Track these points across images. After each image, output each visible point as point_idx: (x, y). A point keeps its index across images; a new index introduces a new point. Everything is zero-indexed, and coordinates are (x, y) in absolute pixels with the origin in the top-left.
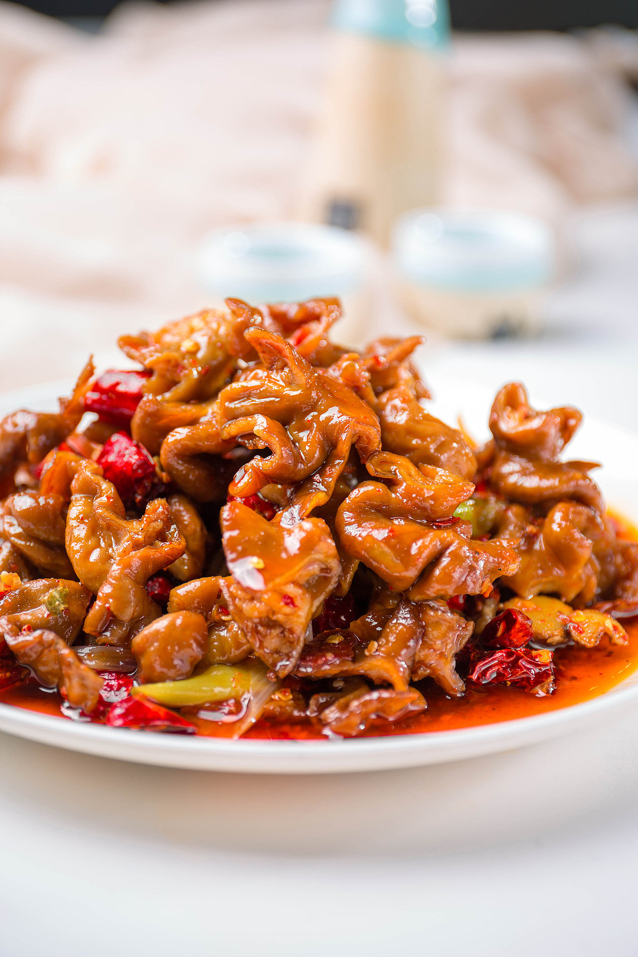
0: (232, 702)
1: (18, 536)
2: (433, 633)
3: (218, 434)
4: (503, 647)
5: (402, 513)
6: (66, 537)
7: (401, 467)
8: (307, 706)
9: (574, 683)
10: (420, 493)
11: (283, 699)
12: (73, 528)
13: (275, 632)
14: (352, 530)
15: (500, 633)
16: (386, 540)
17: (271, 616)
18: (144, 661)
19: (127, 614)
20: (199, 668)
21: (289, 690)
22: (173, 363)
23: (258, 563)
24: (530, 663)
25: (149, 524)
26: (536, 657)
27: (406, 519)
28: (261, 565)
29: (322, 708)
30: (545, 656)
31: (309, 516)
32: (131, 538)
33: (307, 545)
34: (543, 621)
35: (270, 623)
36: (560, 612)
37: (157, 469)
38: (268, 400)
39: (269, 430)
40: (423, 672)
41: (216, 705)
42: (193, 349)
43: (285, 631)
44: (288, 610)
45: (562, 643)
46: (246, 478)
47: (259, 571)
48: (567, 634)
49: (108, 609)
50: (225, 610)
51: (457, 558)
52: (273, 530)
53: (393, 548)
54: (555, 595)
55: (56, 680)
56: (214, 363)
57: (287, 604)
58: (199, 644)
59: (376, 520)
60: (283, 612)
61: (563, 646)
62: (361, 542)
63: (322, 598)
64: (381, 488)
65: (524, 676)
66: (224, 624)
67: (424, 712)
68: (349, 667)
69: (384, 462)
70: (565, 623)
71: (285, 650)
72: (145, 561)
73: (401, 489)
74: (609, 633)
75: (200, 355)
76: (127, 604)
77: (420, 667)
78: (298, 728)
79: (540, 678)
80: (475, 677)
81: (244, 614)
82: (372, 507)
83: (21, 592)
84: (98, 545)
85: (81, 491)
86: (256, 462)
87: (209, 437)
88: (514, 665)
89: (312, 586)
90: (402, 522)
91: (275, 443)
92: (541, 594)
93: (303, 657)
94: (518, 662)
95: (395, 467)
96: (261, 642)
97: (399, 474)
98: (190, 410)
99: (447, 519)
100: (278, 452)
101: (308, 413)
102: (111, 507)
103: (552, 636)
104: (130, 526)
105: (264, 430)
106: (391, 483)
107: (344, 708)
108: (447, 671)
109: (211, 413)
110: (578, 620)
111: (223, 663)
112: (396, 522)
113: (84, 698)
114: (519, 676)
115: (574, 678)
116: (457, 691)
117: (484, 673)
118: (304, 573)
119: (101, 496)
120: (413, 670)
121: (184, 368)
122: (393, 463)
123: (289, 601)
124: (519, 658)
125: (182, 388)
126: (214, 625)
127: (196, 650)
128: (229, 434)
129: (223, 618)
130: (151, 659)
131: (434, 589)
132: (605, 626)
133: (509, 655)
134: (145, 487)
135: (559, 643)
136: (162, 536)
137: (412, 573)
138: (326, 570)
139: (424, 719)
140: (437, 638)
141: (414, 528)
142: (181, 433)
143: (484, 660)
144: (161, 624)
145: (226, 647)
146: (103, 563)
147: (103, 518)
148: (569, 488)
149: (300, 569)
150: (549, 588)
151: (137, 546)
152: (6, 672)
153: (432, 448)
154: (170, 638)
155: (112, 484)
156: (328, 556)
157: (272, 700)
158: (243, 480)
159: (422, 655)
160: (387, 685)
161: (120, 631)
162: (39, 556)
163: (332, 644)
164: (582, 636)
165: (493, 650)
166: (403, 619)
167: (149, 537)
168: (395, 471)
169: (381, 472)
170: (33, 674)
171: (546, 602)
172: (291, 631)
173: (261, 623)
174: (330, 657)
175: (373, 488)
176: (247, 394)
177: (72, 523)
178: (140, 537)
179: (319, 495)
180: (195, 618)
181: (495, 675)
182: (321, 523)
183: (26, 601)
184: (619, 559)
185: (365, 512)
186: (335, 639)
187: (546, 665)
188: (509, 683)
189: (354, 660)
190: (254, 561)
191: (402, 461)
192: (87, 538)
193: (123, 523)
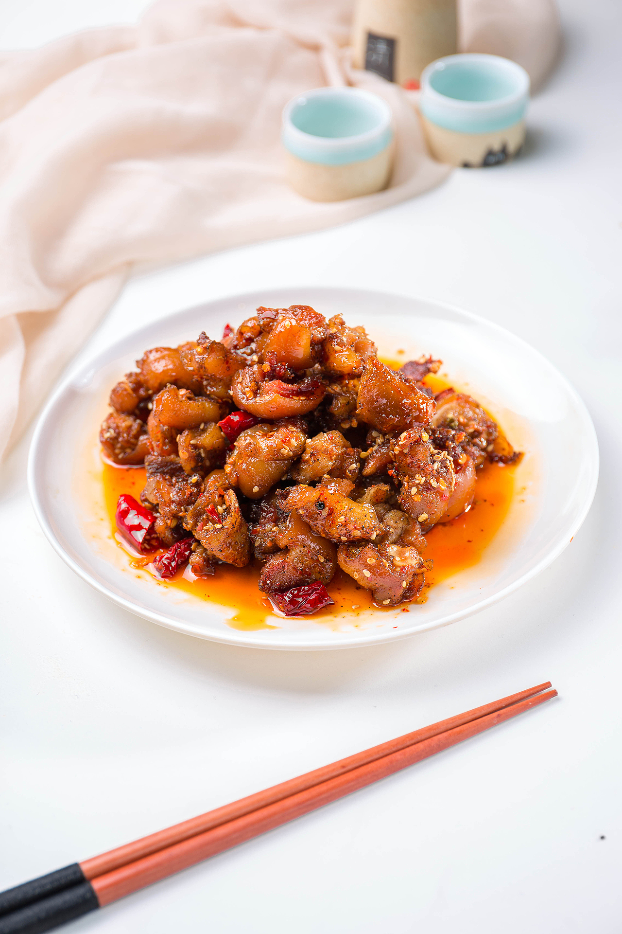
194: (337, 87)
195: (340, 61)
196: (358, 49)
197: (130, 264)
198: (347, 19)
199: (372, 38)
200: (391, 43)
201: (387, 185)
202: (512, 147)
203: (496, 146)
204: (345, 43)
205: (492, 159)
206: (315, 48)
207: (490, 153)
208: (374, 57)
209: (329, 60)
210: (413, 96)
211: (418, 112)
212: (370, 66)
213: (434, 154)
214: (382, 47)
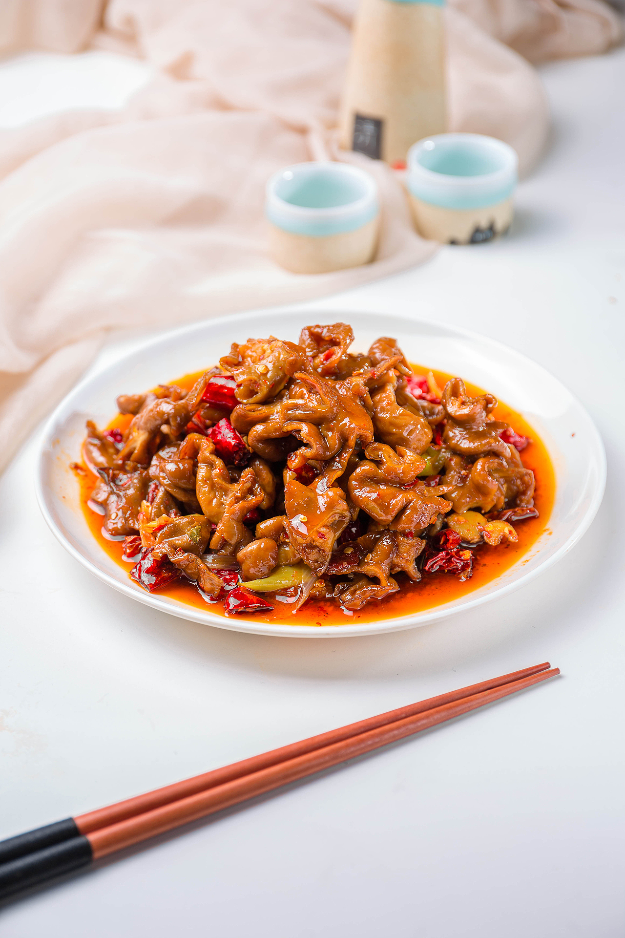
0: (292, 589)
1: (168, 485)
2: (403, 549)
3: (281, 428)
4: (444, 550)
5: (385, 481)
6: (197, 490)
7: (385, 452)
8: (333, 591)
9: (484, 568)
10: (394, 470)
11: (321, 586)
12: (200, 486)
13: (315, 551)
14: (358, 493)
15: (442, 543)
16: (375, 500)
17: (312, 543)
18: (244, 567)
19: (233, 541)
20: (273, 570)
21: (323, 581)
22: (253, 381)
23: (304, 518)
24: (458, 559)
25: (243, 485)
26: (462, 556)
27: (387, 485)
28: (306, 520)
29: (342, 592)
30: (467, 555)
31: (333, 486)
32: (234, 494)
33: (330, 506)
34: (469, 530)
35: (311, 546)
36: (479, 523)
37: (247, 446)
38: (308, 412)
39: (309, 434)
40: (398, 569)
41: (284, 592)
42: (265, 372)
43: (321, 551)
44: (321, 541)
45: (480, 542)
46: (297, 461)
47: (304, 523)
48: (482, 537)
49: (223, 537)
50: (287, 536)
51: (415, 509)
52: (312, 495)
53: (379, 505)
54: (478, 509)
55: (197, 577)
56: (278, 378)
57: (321, 537)
58: (274, 559)
59: (370, 486)
60: (319, 542)
61: (481, 543)
62: (362, 501)
63: (340, 532)
64: (373, 465)
65: (455, 567)
66: (286, 544)
67: (398, 592)
68: (356, 569)
69: (376, 449)
70: (481, 531)
71: (320, 560)
72: (242, 509)
73: (384, 467)
74: (507, 536)
75: (269, 375)
76: (234, 535)
77: (395, 567)
78: (328, 604)
79: (464, 568)
80: (427, 568)
81: (297, 542)
82: (368, 478)
83: (174, 526)
84: (215, 497)
85: (204, 462)
86: (302, 450)
87: (276, 430)
88: (449, 561)
89: (334, 526)
90: (385, 488)
91: (312, 441)
92: (470, 510)
93: (330, 564)
94: (451, 559)
95: (381, 452)
96: (307, 557)
97: (383, 458)
98: (264, 410)
99: (410, 483)
100: (314, 446)
101: (332, 421)
102: (221, 476)
103: (474, 539)
104: (233, 488)
105: (306, 434)
106: (378, 463)
107: (353, 593)
108: (412, 569)
109: (276, 412)
110: (488, 529)
111: (287, 565)
112: (381, 487)
113: (212, 590)
114: (452, 567)
115: (485, 565)
116: (416, 578)
117: (432, 566)
118: (330, 520)
119: (215, 469)
120: (392, 569)
121: (259, 385)
122: (380, 450)
123: (322, 536)
124: (452, 556)
125: (259, 397)
126: (280, 545)
127: (272, 563)
128: (287, 430)
129: (287, 540)
130: (248, 567)
131: (402, 526)
132: (504, 532)
133: (447, 554)
134: (240, 455)
135: (477, 542)
136: (250, 491)
137: (390, 518)
138: (342, 516)
139: (398, 596)
140: (405, 552)
141: (392, 490)
142: (259, 428)
143: (433, 558)
144: (253, 546)
145: (289, 557)
146: (219, 508)
147: (218, 483)
148: (487, 448)
149: (327, 519)
150: (475, 505)
151: (237, 500)
152: (169, 572)
153: (405, 434)
154: (258, 557)
155: (221, 460)
156: (344, 510)
157: (314, 587)
158: (295, 461)
159: (396, 561)
160: (375, 580)
161: (229, 549)
162: (180, 496)
163: (347, 554)
164: (490, 539)
165: (439, 551)
166: (386, 542)
167: (244, 493)
168: (381, 456)
169: (373, 456)
170: (183, 574)
171: (473, 513)
172: (324, 551)
173: (307, 546)
174: (345, 564)
175: (368, 467)
176: (296, 407)
177: (199, 483)
178: (239, 495)
179: (338, 470)
180: (271, 543)
181: (438, 567)
182: (339, 491)
183: (176, 531)
184: (519, 482)
185: (365, 480)
186: (349, 551)
187: (468, 560)
188: (446, 571)
189: (359, 565)
190: (301, 517)
191: (386, 448)
192: (209, 492)
193: (229, 486)
194: (322, 163)
195: (327, 143)
196: (345, 131)
197: (108, 329)
198: (334, 103)
199: (360, 120)
200: (378, 124)
201: (373, 258)
202: (500, 225)
203: (484, 223)
204: (332, 125)
205: (481, 236)
206: (302, 131)
207: (477, 230)
208: (361, 139)
209: (316, 142)
210: (400, 175)
211: (406, 191)
212: (358, 147)
213: (421, 231)
214: (369, 128)
